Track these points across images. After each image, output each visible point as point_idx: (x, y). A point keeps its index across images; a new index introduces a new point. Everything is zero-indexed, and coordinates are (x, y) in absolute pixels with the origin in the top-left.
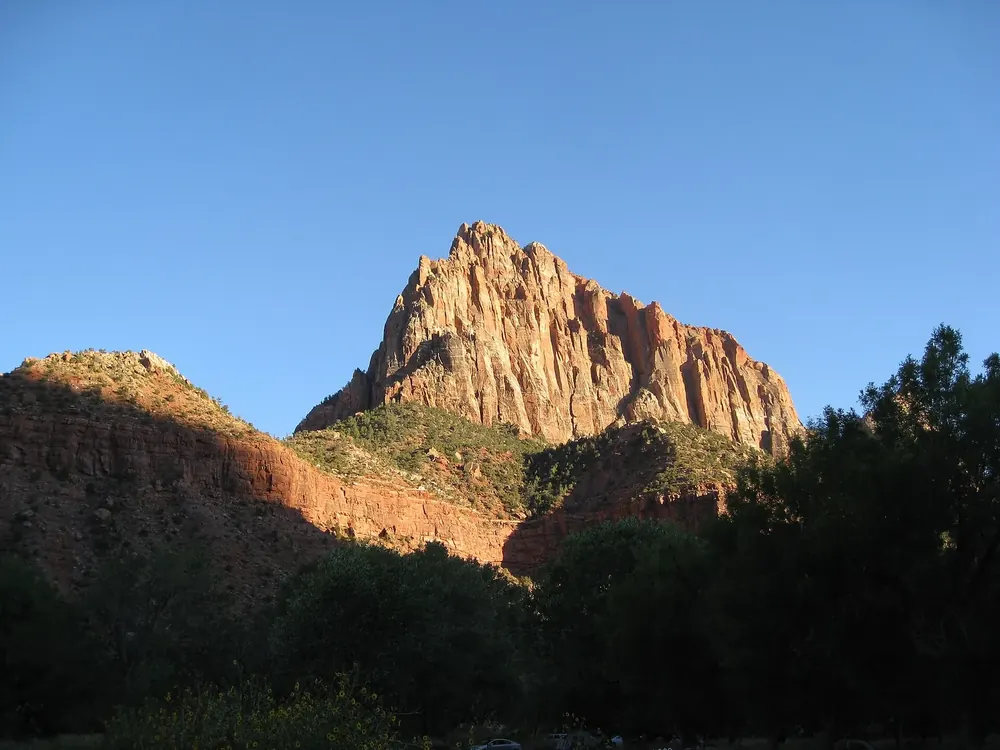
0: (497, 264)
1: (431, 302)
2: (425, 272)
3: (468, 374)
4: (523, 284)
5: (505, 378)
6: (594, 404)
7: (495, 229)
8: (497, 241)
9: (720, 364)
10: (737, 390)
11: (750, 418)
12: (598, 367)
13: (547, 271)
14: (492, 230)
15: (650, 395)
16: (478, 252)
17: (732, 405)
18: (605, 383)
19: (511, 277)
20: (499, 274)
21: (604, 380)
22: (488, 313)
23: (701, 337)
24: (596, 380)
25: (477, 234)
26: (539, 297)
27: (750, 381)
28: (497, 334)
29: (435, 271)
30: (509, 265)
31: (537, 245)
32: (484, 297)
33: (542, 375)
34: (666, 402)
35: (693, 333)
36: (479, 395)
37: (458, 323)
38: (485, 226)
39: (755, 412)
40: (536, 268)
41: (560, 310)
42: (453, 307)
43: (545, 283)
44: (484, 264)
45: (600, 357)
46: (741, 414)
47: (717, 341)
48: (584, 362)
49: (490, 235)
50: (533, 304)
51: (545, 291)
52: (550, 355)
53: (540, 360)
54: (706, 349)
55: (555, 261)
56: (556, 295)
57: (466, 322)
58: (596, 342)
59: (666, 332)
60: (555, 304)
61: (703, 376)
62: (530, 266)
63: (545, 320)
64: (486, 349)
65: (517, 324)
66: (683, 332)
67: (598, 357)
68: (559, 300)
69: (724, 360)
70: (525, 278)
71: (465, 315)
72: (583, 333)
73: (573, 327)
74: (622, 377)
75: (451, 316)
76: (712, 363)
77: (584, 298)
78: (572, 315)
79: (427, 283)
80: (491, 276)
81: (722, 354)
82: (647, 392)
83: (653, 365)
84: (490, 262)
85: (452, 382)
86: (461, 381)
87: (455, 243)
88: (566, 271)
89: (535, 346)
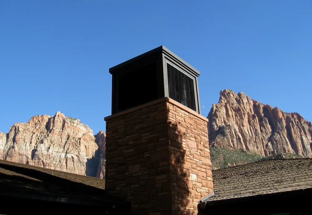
0: (232, 101)
1: (217, 117)
2: (215, 108)
3: (229, 137)
4: (240, 107)
5: (238, 135)
6: (262, 139)
7: (230, 91)
8: (231, 95)
9: (297, 123)
10: (302, 131)
11: (307, 139)
12: (262, 127)
13: (245, 101)
14: (229, 91)
15: (277, 135)
16: (226, 99)
17: (301, 135)
18: (264, 132)
19: (236, 105)
20: (232, 104)
21: (264, 131)
22: (231, 117)
23: (290, 116)
24: (261, 131)
25: (225, 93)
26: (244, 110)
27: (306, 128)
28: (234, 122)
29: (217, 107)
30: (235, 102)
31: (242, 93)
32: (230, 113)
33: (247, 132)
34: (282, 136)
35: (288, 115)
36: (232, 141)
37: (225, 122)
38: (227, 91)
39: (308, 137)
40: (242, 100)
41: (250, 112)
42: (223, 117)
43: (245, 104)
44: (228, 102)
45: (262, 125)
46: (304, 137)
47: (295, 116)
48: (258, 127)
49: (229, 93)
50: (243, 112)
51: (245, 106)
52: (249, 126)
53: (246, 128)
54: (292, 119)
55: (247, 97)
56: (248, 108)
57: (227, 121)
58: (261, 120)
59: (280, 115)
60: (248, 110)
61: (292, 128)
62: (241, 101)
63: (246, 116)
64: (232, 127)
65: (239, 118)
66: (285, 115)
67: (261, 125)
68: (249, 109)
69: (298, 122)
70: (240, 105)
71: (226, 119)
72: (257, 118)
73: (254, 117)
74: (269, 129)
75: (223, 120)
76: (294, 123)
77: (256, 107)
78: (253, 113)
79: (215, 111)
80: (231, 105)
81: (297, 120)
82: (276, 134)
83: (277, 125)
84: (230, 101)
85: (226, 139)
86: (228, 139)
87: (221, 98)
88: (250, 100)
89: (244, 124)
